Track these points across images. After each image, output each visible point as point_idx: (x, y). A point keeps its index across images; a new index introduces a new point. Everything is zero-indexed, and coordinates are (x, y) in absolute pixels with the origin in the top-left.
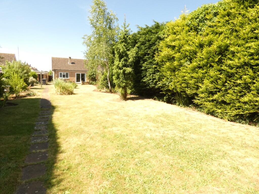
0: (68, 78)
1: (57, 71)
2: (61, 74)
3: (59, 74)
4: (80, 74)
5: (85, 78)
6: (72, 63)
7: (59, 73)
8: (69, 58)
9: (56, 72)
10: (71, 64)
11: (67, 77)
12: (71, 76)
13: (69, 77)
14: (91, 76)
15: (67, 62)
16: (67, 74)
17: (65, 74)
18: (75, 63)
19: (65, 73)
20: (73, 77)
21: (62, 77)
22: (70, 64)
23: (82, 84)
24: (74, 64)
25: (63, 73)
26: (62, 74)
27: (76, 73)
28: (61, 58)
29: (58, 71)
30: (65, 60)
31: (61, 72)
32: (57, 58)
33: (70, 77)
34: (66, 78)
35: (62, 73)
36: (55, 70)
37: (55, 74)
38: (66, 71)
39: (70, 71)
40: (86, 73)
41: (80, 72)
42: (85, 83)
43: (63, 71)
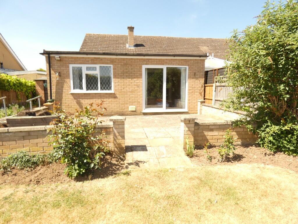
0: (112, 91)
1: (58, 57)
2: (78, 72)
4: (162, 70)
5: (182, 81)
6: (137, 46)
7: (71, 67)
9: (54, 65)
10: (133, 48)
11: (106, 85)
15: (124, 44)
16: (105, 73)
17: (98, 72)
19: (98, 67)
21: (84, 86)
22: (130, 48)
24: (142, 48)
25: (88, 69)
26: (85, 72)
27: (144, 67)
28: (110, 36)
29: (60, 60)
30: (118, 39)
32: (99, 36)
33: (120, 86)
34: (99, 91)
35: (84, 68)
36: (49, 53)
37: (52, 72)
38: (102, 59)
39: (119, 59)
40: (187, 67)
41: (162, 62)
42: (212, 130)
43: (86, 58)
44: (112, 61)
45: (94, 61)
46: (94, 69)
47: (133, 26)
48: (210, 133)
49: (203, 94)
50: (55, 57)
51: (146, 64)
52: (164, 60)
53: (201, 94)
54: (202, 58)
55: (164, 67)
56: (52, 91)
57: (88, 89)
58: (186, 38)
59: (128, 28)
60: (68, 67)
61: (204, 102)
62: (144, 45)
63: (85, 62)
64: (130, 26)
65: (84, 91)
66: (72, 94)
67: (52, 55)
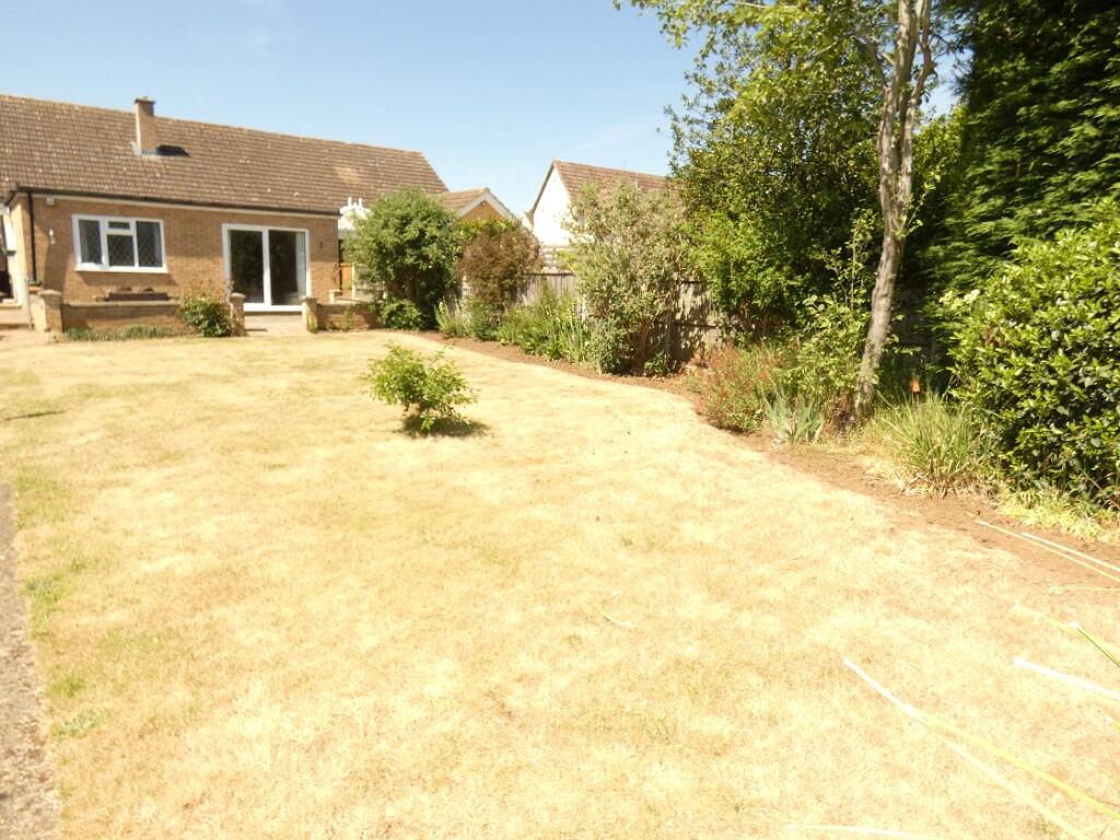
0: (163, 270)
1: (50, 200)
2: (91, 231)
3: (71, 235)
4: (260, 234)
6: (165, 150)
7: (76, 218)
8: (135, 109)
9: (42, 215)
10: (157, 158)
11: (150, 258)
12: (182, 249)
13: (168, 254)
14: (400, 250)
15: (124, 143)
16: (147, 234)
17: (132, 232)
18: (185, 147)
19: (132, 222)
20: (199, 255)
21: (105, 258)
22: (145, 152)
23: (314, 322)
24: (180, 158)
25: (112, 225)
26: (105, 231)
27: (226, 228)
29: (57, 204)
30: (101, 127)
31: (85, 208)
33: (180, 262)
34: (136, 268)
35: (104, 222)
36: (30, 191)
37: (36, 227)
38: (141, 208)
39: (175, 210)
40: (307, 231)
41: (260, 220)
42: (336, 312)
43: (106, 205)
44: (162, 213)
45: (123, 211)
46: (126, 226)
47: (150, 99)
48: (335, 316)
49: (338, 280)
50: (45, 199)
51: (230, 222)
52: (262, 217)
53: (334, 279)
54: (332, 217)
55: (265, 231)
56: (37, 264)
57: (112, 262)
58: (299, 138)
59: (137, 101)
60: (70, 219)
61: (341, 294)
62: (187, 151)
63: (105, 211)
64: (141, 97)
65: (105, 266)
66: (81, 273)
67: (35, 196)
